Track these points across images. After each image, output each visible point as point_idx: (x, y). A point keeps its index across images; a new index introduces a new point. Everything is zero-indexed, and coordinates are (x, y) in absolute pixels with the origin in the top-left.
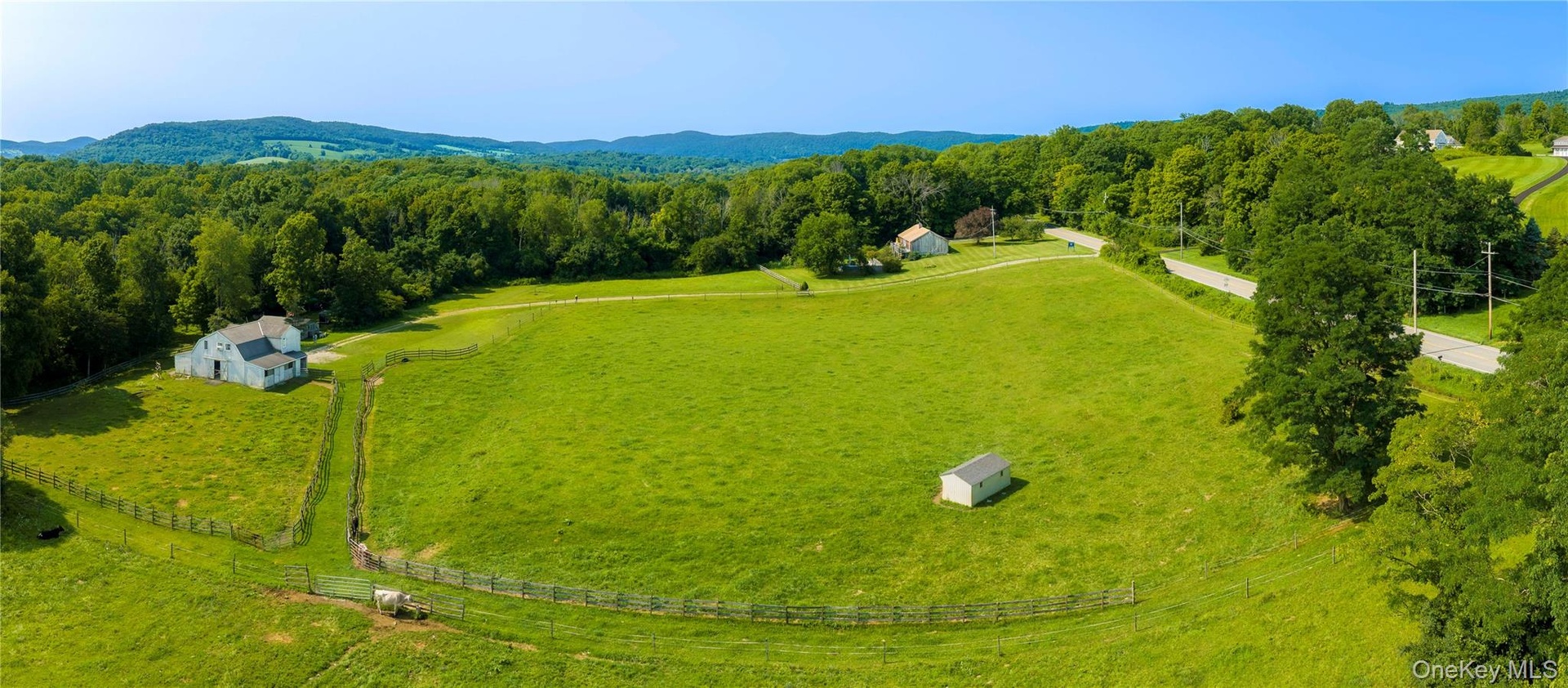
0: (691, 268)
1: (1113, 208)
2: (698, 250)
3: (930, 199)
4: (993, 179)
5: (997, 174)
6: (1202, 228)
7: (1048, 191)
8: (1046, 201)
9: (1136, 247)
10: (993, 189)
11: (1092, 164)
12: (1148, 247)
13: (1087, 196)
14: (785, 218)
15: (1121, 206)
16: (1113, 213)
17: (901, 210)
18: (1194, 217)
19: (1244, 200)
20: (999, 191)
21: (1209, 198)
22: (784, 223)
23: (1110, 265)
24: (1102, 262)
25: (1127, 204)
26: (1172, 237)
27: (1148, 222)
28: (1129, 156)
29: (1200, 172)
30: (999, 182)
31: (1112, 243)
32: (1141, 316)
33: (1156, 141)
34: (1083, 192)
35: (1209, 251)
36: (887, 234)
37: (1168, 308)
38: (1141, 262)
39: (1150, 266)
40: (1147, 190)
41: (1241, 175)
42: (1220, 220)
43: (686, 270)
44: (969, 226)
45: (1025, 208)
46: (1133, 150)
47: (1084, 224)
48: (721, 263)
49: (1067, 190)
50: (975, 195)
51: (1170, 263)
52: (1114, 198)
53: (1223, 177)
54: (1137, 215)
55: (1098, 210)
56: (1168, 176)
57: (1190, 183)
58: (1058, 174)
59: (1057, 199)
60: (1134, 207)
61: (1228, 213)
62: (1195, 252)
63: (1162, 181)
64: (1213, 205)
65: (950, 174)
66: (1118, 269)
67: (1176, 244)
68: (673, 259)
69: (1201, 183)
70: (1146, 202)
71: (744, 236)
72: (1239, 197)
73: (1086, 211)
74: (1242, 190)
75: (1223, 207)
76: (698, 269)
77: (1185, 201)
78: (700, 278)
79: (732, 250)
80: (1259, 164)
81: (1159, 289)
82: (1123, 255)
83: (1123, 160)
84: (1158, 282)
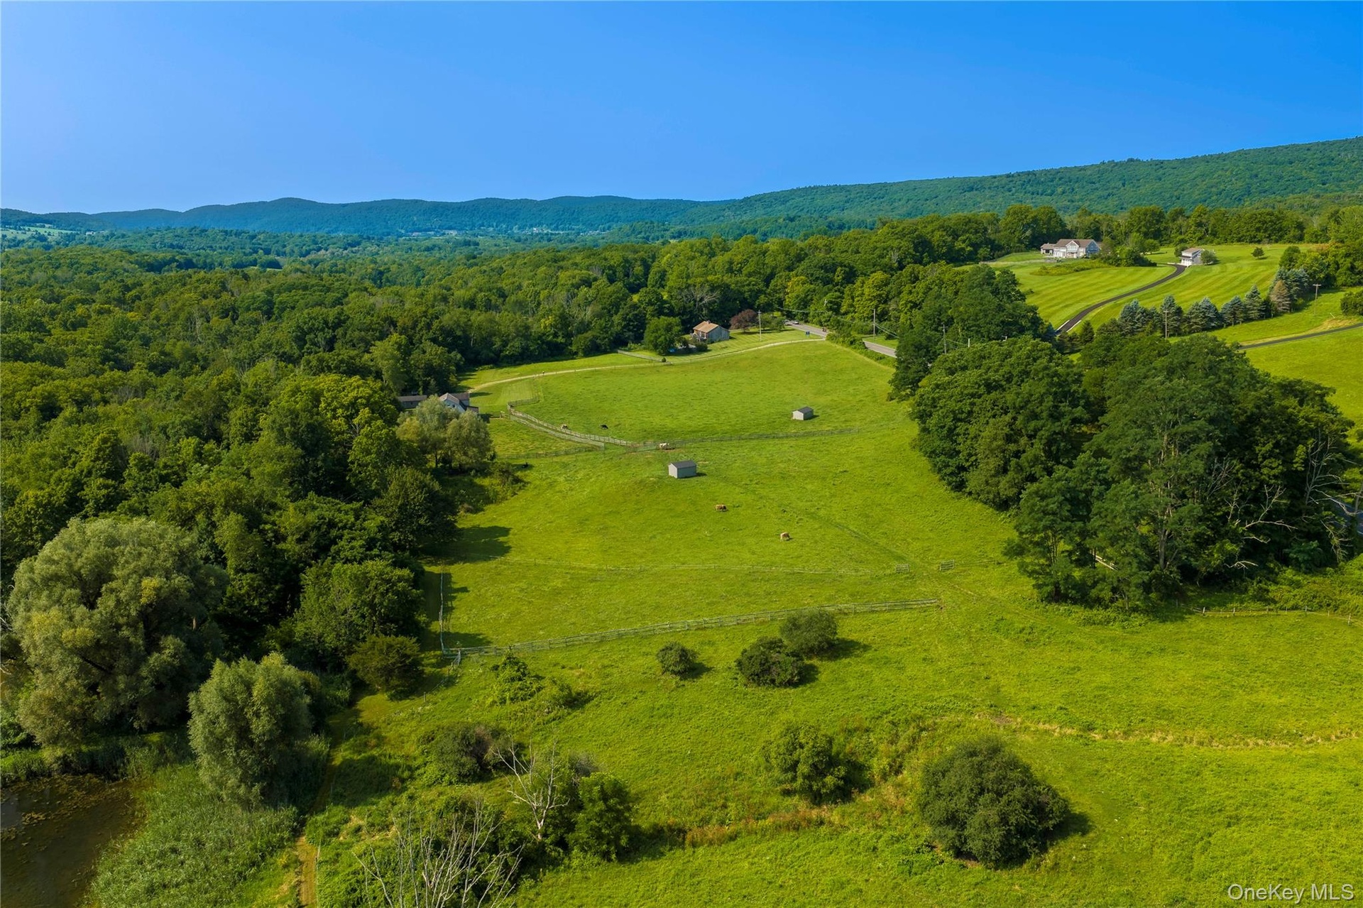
0: (576, 353)
1: (830, 309)
2: (579, 342)
3: (710, 303)
4: (746, 288)
5: (749, 285)
6: (887, 323)
7: (782, 295)
8: (781, 302)
9: (849, 335)
10: (746, 295)
11: (812, 275)
12: (854, 334)
13: (812, 300)
14: (624, 319)
15: (835, 308)
16: (830, 313)
17: (691, 312)
18: (882, 316)
19: (912, 308)
20: (750, 296)
21: (892, 306)
22: (624, 323)
23: (834, 345)
24: (828, 343)
25: (839, 306)
26: (869, 329)
27: (853, 319)
28: (839, 269)
29: (887, 289)
30: (750, 290)
31: (834, 332)
32: (853, 368)
33: (857, 252)
34: (809, 297)
35: (889, 337)
36: (688, 327)
37: (867, 365)
38: (852, 343)
39: (857, 345)
40: (853, 298)
41: (910, 292)
42: (897, 318)
43: (572, 356)
44: (739, 322)
45: (767, 308)
46: (842, 265)
47: (810, 319)
48: (594, 349)
49: (797, 296)
50: (735, 299)
51: (867, 343)
52: (830, 302)
53: (900, 293)
54: (846, 313)
55: (820, 310)
56: (867, 291)
57: (880, 295)
58: (790, 284)
59: (789, 301)
60: (843, 310)
61: (902, 315)
62: (882, 337)
63: (863, 294)
64: (894, 310)
65: (719, 286)
66: (839, 347)
67: (871, 332)
68: (563, 348)
69: (887, 296)
70: (852, 306)
71: (607, 332)
72: (909, 305)
73: (811, 309)
74: (911, 302)
75: (900, 311)
76: (580, 354)
77: (877, 307)
78: (583, 360)
79: (598, 341)
80: (921, 286)
81: (862, 356)
82: (841, 339)
83: (834, 272)
84: (861, 353)
